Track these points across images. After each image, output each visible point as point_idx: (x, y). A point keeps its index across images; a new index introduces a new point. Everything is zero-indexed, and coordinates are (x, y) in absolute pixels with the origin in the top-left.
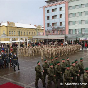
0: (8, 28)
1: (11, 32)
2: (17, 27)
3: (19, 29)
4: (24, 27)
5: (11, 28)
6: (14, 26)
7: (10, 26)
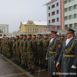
0: (27, 26)
1: (30, 30)
2: (36, 25)
3: (37, 27)
4: (40, 25)
5: (29, 26)
6: (33, 25)
7: (29, 24)
